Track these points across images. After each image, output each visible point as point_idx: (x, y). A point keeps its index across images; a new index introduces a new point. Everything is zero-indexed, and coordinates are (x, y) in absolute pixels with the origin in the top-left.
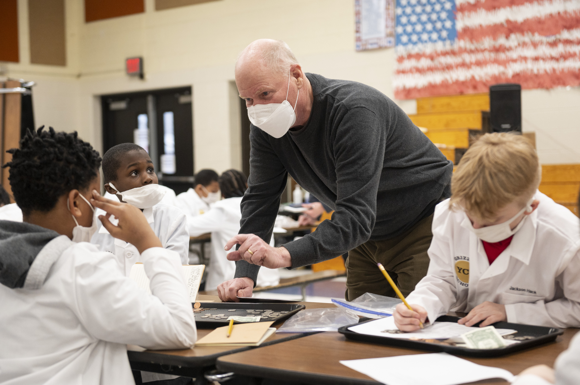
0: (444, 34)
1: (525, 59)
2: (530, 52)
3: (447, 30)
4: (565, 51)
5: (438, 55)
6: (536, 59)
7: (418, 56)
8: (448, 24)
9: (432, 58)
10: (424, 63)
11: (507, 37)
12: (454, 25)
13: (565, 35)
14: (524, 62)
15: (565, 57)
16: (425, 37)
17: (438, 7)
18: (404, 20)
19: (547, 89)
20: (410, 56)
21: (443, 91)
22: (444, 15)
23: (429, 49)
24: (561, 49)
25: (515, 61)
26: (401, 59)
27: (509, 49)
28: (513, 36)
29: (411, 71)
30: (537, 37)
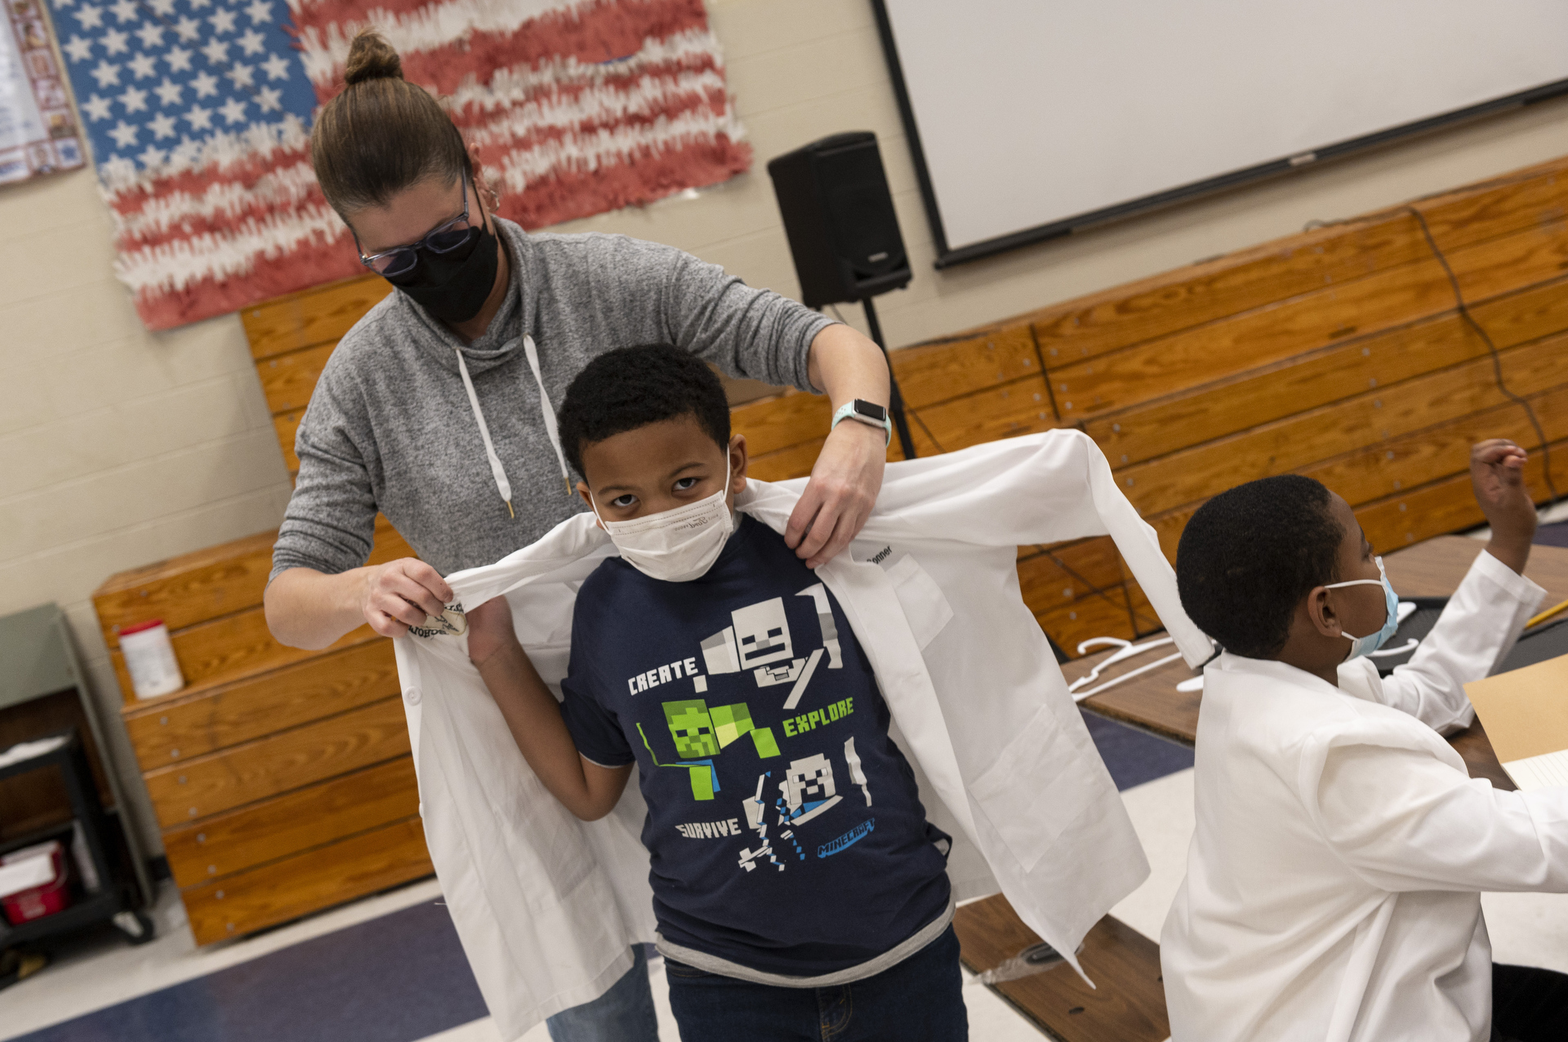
0: (269, 99)
1: (555, 133)
2: (561, 114)
3: (275, 85)
4: (665, 96)
5: (269, 167)
6: (588, 128)
7: (195, 182)
8: (276, 67)
9: (248, 180)
10: (222, 199)
11: (486, 82)
12: (297, 69)
13: (654, 52)
14: (552, 143)
15: (670, 110)
16: (199, 118)
17: (223, 21)
18: (106, 74)
19: (641, 204)
20: (164, 187)
21: (310, 272)
22: (252, 43)
23: (224, 152)
24: (649, 91)
25: (522, 144)
26: (130, 202)
27: (499, 113)
28: (501, 76)
29: (176, 231)
30: (575, 69)
